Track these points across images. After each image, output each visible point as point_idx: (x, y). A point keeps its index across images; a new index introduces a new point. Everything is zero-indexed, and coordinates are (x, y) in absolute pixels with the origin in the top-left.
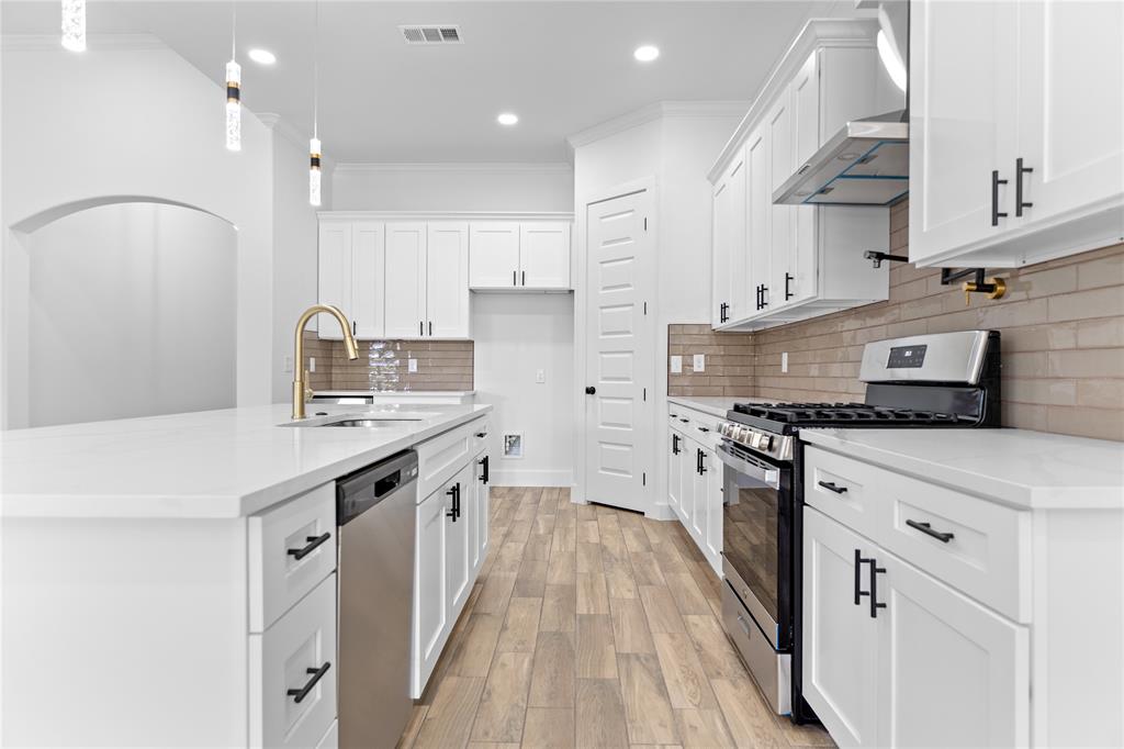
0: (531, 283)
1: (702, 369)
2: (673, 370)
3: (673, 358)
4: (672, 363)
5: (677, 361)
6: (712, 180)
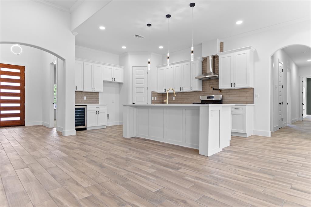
0: (116, 81)
1: (156, 99)
5: (153, 98)
6: (158, 67)
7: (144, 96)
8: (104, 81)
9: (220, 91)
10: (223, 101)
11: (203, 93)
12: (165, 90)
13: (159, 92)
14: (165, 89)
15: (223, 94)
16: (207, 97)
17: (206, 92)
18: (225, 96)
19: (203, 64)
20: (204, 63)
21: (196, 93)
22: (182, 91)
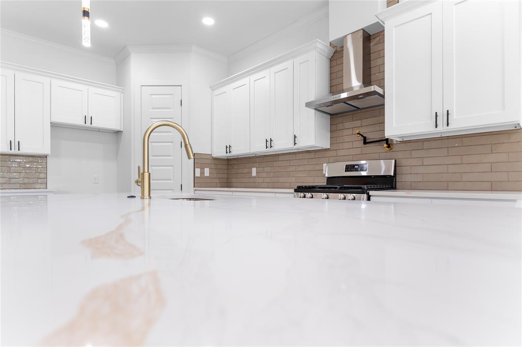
0: (96, 124)
1: (208, 175)
2: (196, 175)
3: (196, 169)
4: (196, 172)
5: (198, 171)
6: (213, 89)
7: (172, 166)
8: (54, 126)
9: (389, 147)
10: (398, 178)
11: (334, 153)
12: (228, 149)
13: (215, 155)
14: (228, 146)
15: (399, 156)
16: (343, 165)
17: (341, 153)
18: (404, 162)
19: (331, 67)
20: (334, 63)
21: (312, 155)
22: (270, 151)
